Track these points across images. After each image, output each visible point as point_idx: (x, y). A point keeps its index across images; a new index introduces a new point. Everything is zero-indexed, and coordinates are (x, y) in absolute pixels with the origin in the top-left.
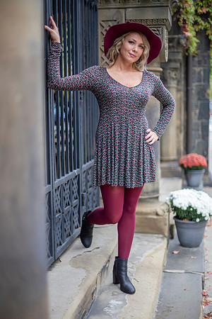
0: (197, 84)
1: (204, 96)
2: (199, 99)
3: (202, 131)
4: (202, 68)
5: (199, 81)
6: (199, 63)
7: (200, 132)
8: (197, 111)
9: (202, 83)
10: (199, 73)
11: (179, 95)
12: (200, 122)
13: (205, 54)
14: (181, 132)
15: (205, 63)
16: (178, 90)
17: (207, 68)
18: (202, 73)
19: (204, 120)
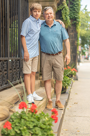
1: (74, 44)
3: (73, 58)
4: (73, 33)
5: (72, 38)
6: (72, 31)
9: (73, 39)
10: (72, 35)
13: (75, 28)
15: (75, 31)
17: (75, 33)
18: (73, 35)
19: (74, 54)
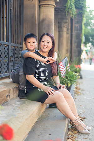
0: (76, 32)
1: (79, 37)
2: (77, 39)
4: (78, 25)
7: (77, 54)
8: (76, 44)
10: (77, 27)
11: (67, 36)
12: (77, 49)
14: (68, 52)
15: (80, 22)
16: (67, 33)
17: (81, 25)
